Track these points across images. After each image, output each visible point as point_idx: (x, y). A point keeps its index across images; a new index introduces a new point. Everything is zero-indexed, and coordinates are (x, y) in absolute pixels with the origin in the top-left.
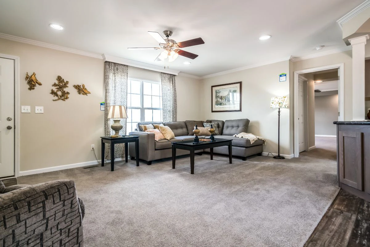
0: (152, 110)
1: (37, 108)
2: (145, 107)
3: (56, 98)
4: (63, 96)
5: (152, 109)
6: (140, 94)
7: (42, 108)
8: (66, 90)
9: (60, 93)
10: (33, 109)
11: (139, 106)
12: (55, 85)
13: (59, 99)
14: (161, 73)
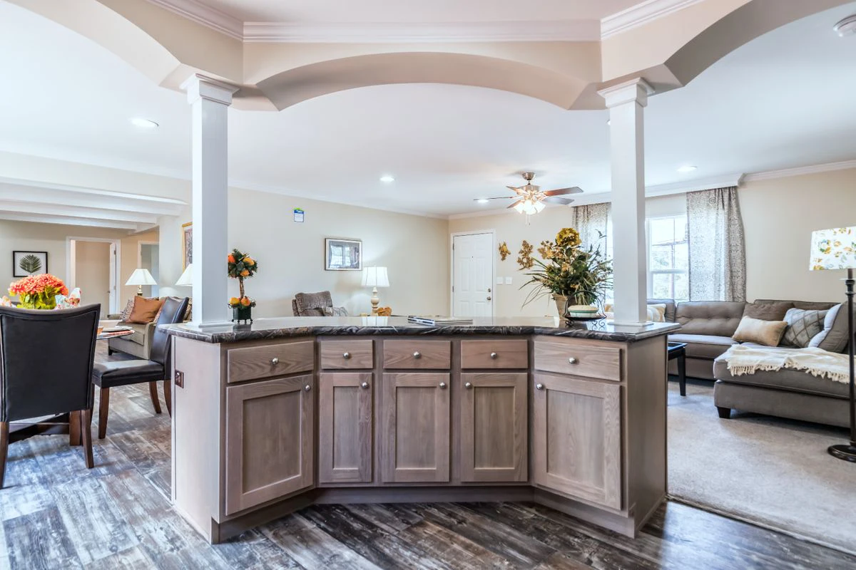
1: (507, 278)
3: (522, 266)
4: (528, 262)
7: (511, 279)
8: (530, 256)
9: (525, 261)
10: (505, 280)
12: (521, 252)
13: (525, 267)
14: (687, 193)
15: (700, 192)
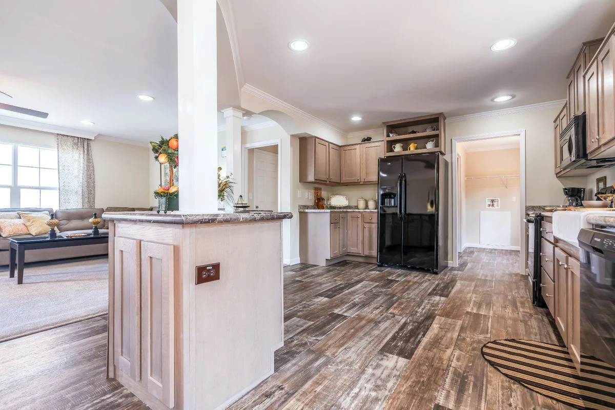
0: (39, 190)
2: (20, 184)
5: (40, 188)
6: (11, 164)
11: (10, 183)
14: (58, 134)
15: (68, 136)
